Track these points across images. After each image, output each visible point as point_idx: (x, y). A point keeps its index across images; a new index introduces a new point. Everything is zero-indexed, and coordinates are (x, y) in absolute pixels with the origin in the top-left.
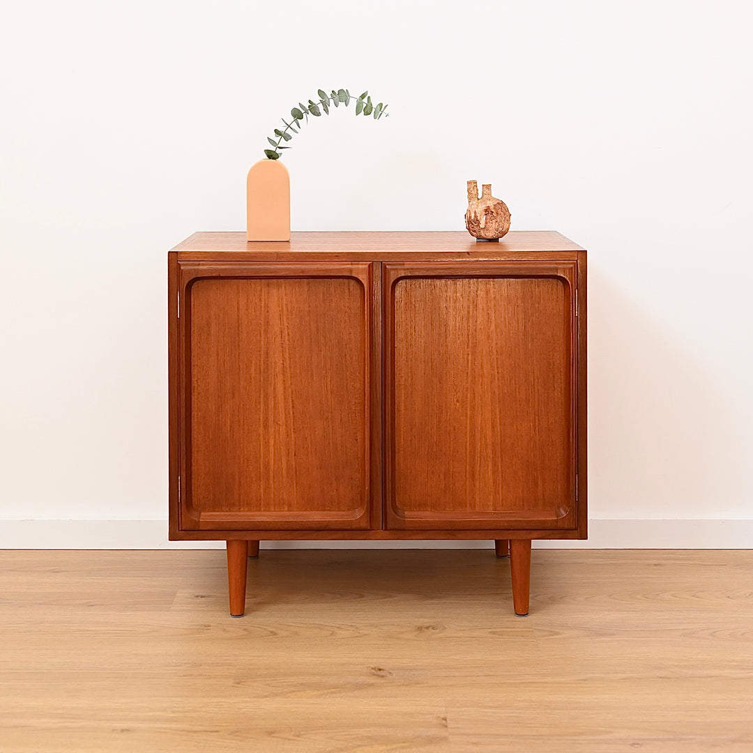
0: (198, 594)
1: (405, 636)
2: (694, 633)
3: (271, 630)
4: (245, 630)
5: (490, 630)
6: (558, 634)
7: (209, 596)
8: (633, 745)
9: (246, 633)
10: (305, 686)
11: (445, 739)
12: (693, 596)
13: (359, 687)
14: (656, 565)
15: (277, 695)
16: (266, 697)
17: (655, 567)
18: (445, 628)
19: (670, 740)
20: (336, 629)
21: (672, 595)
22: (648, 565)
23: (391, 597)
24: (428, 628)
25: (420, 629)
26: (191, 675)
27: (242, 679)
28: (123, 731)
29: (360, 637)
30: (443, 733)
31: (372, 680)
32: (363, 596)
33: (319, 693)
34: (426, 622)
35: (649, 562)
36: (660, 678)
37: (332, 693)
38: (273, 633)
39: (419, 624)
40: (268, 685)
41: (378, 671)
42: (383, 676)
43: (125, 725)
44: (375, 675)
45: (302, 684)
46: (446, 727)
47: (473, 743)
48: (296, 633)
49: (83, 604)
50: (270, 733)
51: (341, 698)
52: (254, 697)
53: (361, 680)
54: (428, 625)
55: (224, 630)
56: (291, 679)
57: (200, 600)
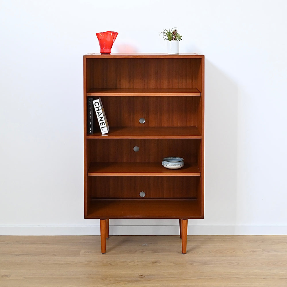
0: (87, 251)
1: (149, 265)
2: (232, 264)
3: (110, 263)
4: (102, 263)
5: (173, 263)
6: (193, 264)
7: (90, 252)
9: (102, 264)
12: (234, 251)
13: (136, 281)
15: (113, 283)
16: (110, 284)
17: (224, 242)
18: (160, 262)
20: (128, 263)
21: (228, 251)
22: (222, 241)
23: (144, 252)
24: (155, 262)
25: (153, 263)
26: (88, 278)
27: (103, 279)
29: (136, 265)
31: (140, 279)
32: (136, 252)
33: (125, 283)
34: (155, 260)
36: (221, 278)
37: (129, 283)
38: (111, 264)
39: (153, 261)
40: (111, 280)
41: (141, 276)
42: (143, 278)
44: (140, 277)
45: (120, 280)
48: (117, 264)
49: (53, 255)
51: (131, 284)
52: (107, 284)
53: (137, 279)
54: (155, 261)
55: (96, 263)
56: (117, 279)
57: (88, 253)
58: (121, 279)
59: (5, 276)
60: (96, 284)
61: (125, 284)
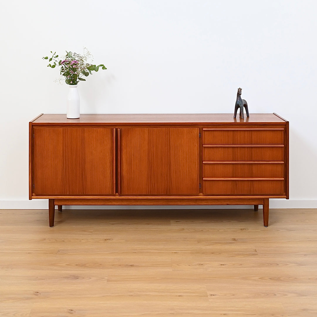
1: (238, 231)
6: (279, 230)
8: (305, 255)
9: (194, 231)
10: (216, 243)
11: (257, 254)
12: (314, 221)
14: (302, 213)
15: (210, 245)
16: (207, 245)
18: (248, 229)
19: (314, 254)
20: (218, 230)
21: (308, 221)
22: (300, 213)
23: (230, 221)
24: (244, 229)
25: (241, 229)
27: (199, 241)
28: (175, 253)
29: (226, 231)
30: (256, 253)
31: (234, 241)
32: (223, 221)
35: (300, 212)
37: (224, 244)
38: (203, 231)
40: (207, 243)
41: (234, 239)
42: (236, 241)
43: (175, 252)
46: (256, 252)
47: (265, 255)
48: (208, 231)
50: (213, 253)
51: (227, 245)
52: (204, 245)
53: (231, 241)
55: (188, 230)
56: (212, 241)
57: (177, 223)
58: (217, 241)
59: (108, 240)
60: (195, 245)
61: (221, 245)
